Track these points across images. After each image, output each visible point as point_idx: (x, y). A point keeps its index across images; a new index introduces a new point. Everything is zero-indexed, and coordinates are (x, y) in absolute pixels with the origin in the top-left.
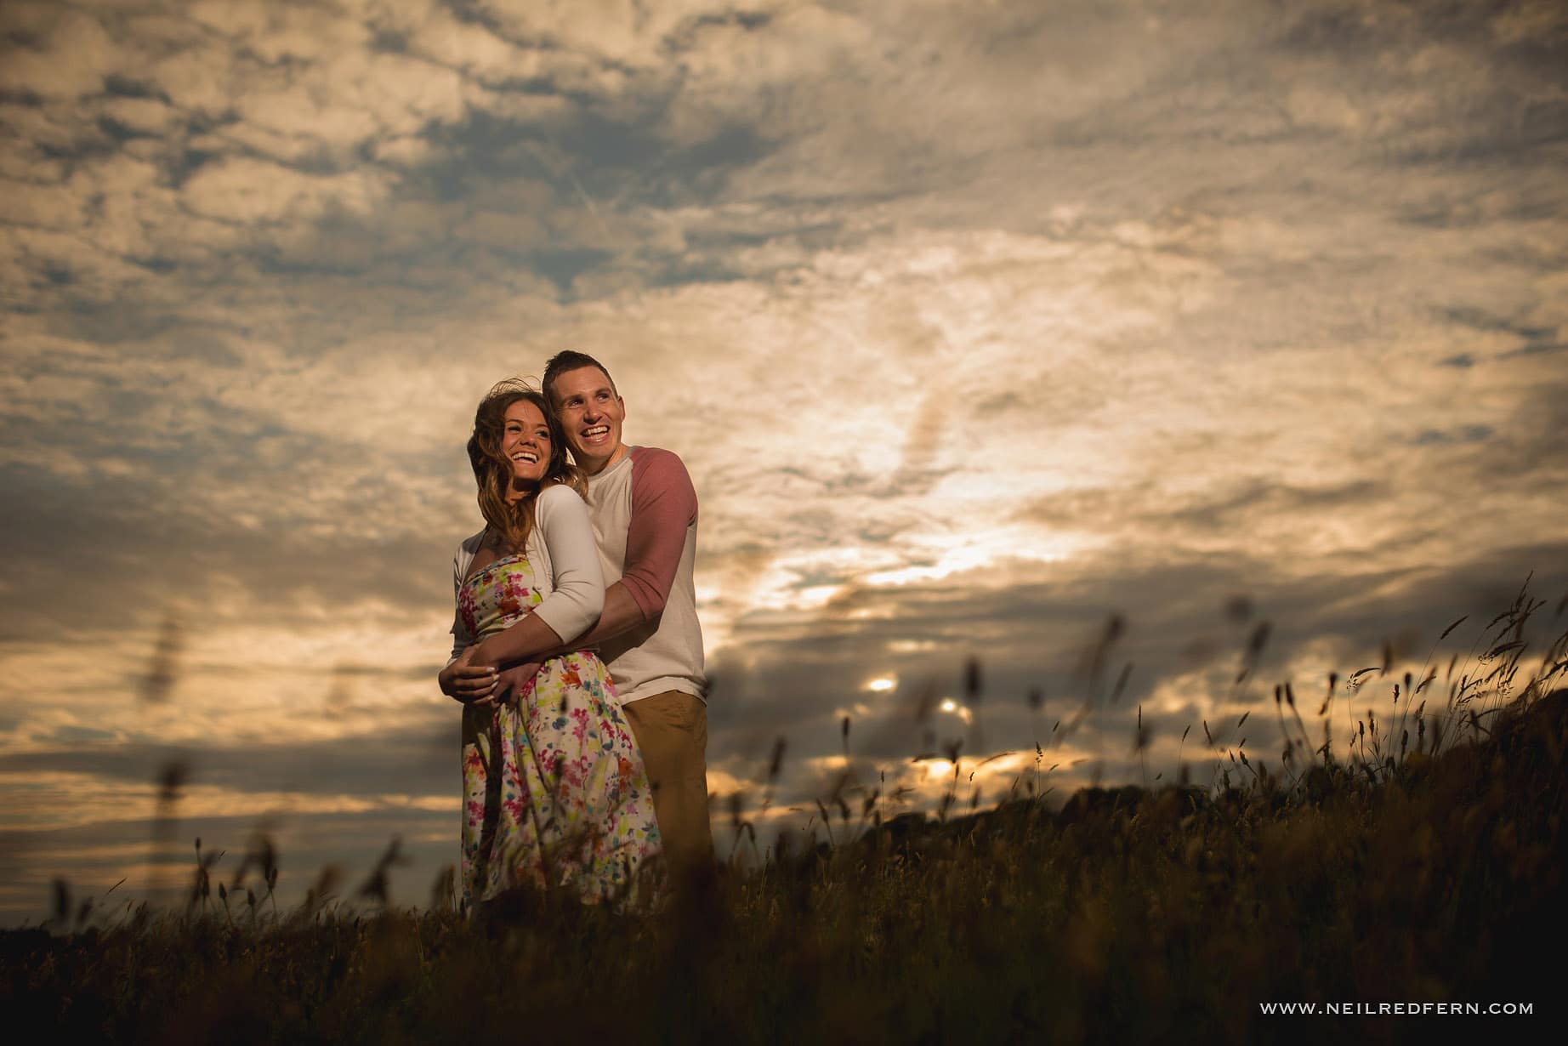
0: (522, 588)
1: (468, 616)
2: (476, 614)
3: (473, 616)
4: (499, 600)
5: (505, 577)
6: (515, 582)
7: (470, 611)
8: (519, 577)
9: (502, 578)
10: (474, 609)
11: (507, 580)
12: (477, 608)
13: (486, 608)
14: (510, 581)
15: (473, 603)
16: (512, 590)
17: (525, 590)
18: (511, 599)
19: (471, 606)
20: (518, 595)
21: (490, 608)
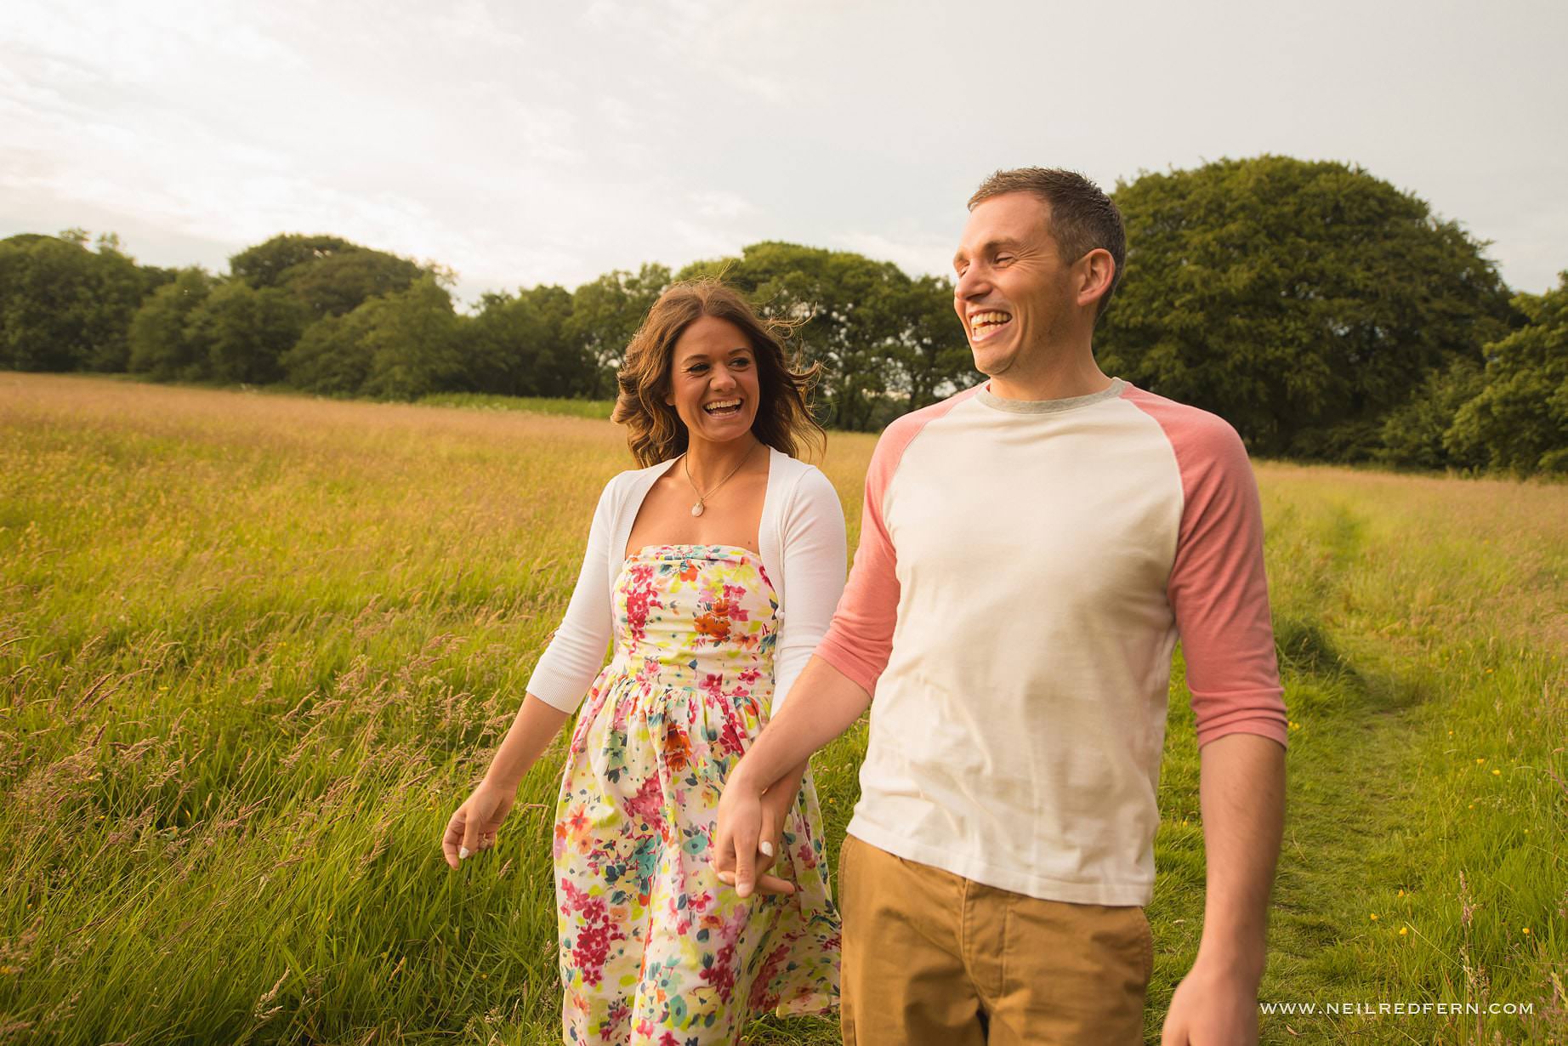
1: (639, 607)
2: (654, 612)
3: (647, 612)
4: (702, 613)
6: (734, 598)
8: (742, 592)
9: (716, 586)
10: (653, 604)
11: (724, 591)
12: (659, 605)
13: (676, 612)
14: (727, 595)
15: (655, 595)
16: (726, 607)
17: (745, 612)
18: (722, 618)
19: (650, 598)
20: (734, 617)
21: (682, 616)
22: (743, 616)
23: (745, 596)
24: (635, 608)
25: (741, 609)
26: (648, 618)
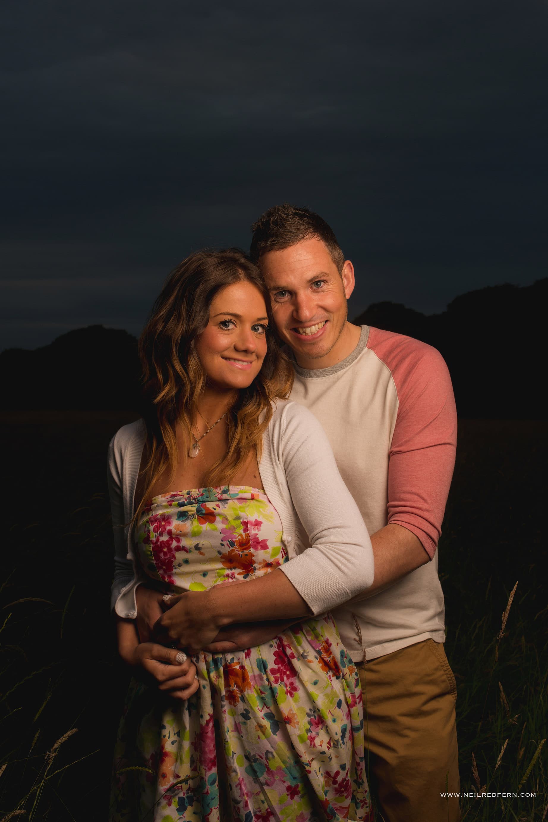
0: (260, 540)
1: (165, 554)
2: (180, 556)
3: (174, 557)
4: (226, 550)
5: (239, 522)
6: (253, 531)
7: (170, 550)
8: (258, 524)
9: (234, 523)
10: (178, 549)
11: (242, 527)
12: (184, 549)
13: (201, 554)
14: (246, 530)
15: (178, 541)
16: (248, 541)
17: (264, 541)
18: (246, 552)
19: (174, 544)
20: (256, 548)
21: (208, 555)
22: (264, 545)
23: (263, 527)
24: (162, 555)
25: (260, 539)
26: (175, 563)
